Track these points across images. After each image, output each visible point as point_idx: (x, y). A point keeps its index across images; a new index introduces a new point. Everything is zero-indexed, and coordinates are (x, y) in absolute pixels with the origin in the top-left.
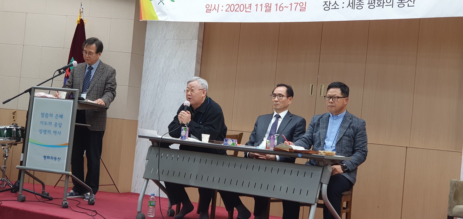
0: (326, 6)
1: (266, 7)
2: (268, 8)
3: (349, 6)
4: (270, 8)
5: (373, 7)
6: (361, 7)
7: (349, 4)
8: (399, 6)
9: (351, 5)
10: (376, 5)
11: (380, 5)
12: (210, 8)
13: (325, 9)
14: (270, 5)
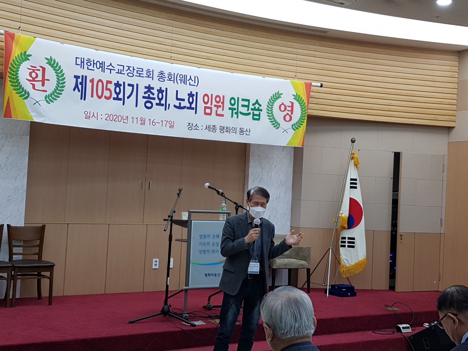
0: (189, 126)
1: (141, 121)
2: (142, 121)
3: (206, 129)
4: (145, 122)
5: (223, 132)
6: (215, 131)
7: (206, 128)
8: (241, 133)
9: (208, 128)
10: (225, 131)
11: (228, 131)
12: (88, 115)
13: (189, 129)
14: (144, 120)
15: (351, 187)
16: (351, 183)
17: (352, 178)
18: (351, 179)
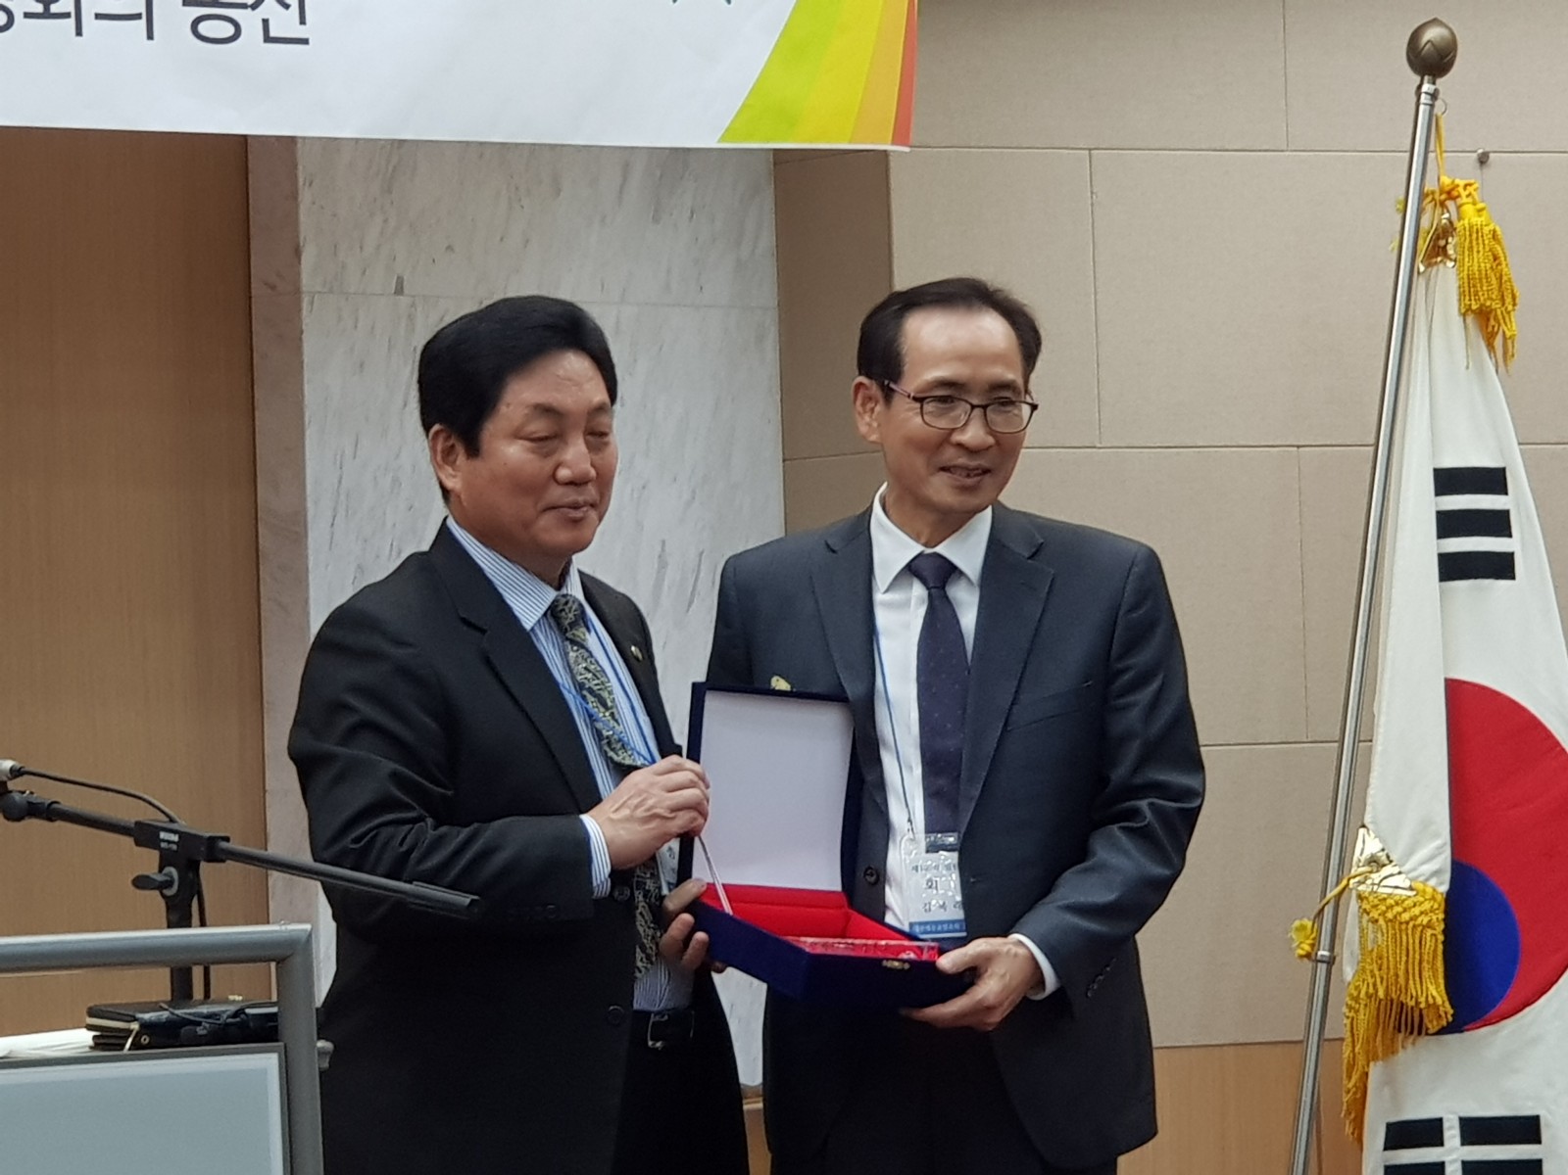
15: (1453, 568)
16: (1449, 524)
17: (1451, 461)
18: (1448, 481)
